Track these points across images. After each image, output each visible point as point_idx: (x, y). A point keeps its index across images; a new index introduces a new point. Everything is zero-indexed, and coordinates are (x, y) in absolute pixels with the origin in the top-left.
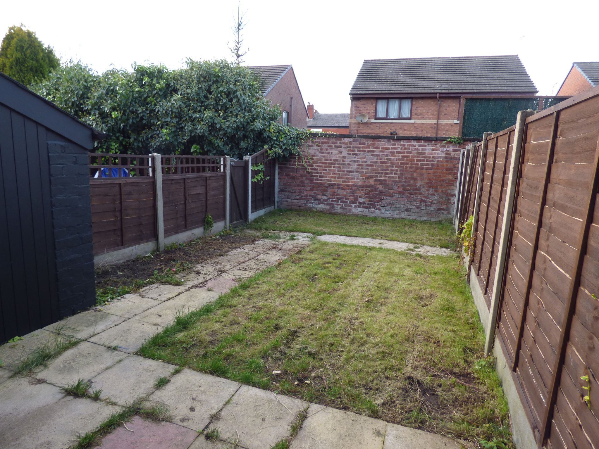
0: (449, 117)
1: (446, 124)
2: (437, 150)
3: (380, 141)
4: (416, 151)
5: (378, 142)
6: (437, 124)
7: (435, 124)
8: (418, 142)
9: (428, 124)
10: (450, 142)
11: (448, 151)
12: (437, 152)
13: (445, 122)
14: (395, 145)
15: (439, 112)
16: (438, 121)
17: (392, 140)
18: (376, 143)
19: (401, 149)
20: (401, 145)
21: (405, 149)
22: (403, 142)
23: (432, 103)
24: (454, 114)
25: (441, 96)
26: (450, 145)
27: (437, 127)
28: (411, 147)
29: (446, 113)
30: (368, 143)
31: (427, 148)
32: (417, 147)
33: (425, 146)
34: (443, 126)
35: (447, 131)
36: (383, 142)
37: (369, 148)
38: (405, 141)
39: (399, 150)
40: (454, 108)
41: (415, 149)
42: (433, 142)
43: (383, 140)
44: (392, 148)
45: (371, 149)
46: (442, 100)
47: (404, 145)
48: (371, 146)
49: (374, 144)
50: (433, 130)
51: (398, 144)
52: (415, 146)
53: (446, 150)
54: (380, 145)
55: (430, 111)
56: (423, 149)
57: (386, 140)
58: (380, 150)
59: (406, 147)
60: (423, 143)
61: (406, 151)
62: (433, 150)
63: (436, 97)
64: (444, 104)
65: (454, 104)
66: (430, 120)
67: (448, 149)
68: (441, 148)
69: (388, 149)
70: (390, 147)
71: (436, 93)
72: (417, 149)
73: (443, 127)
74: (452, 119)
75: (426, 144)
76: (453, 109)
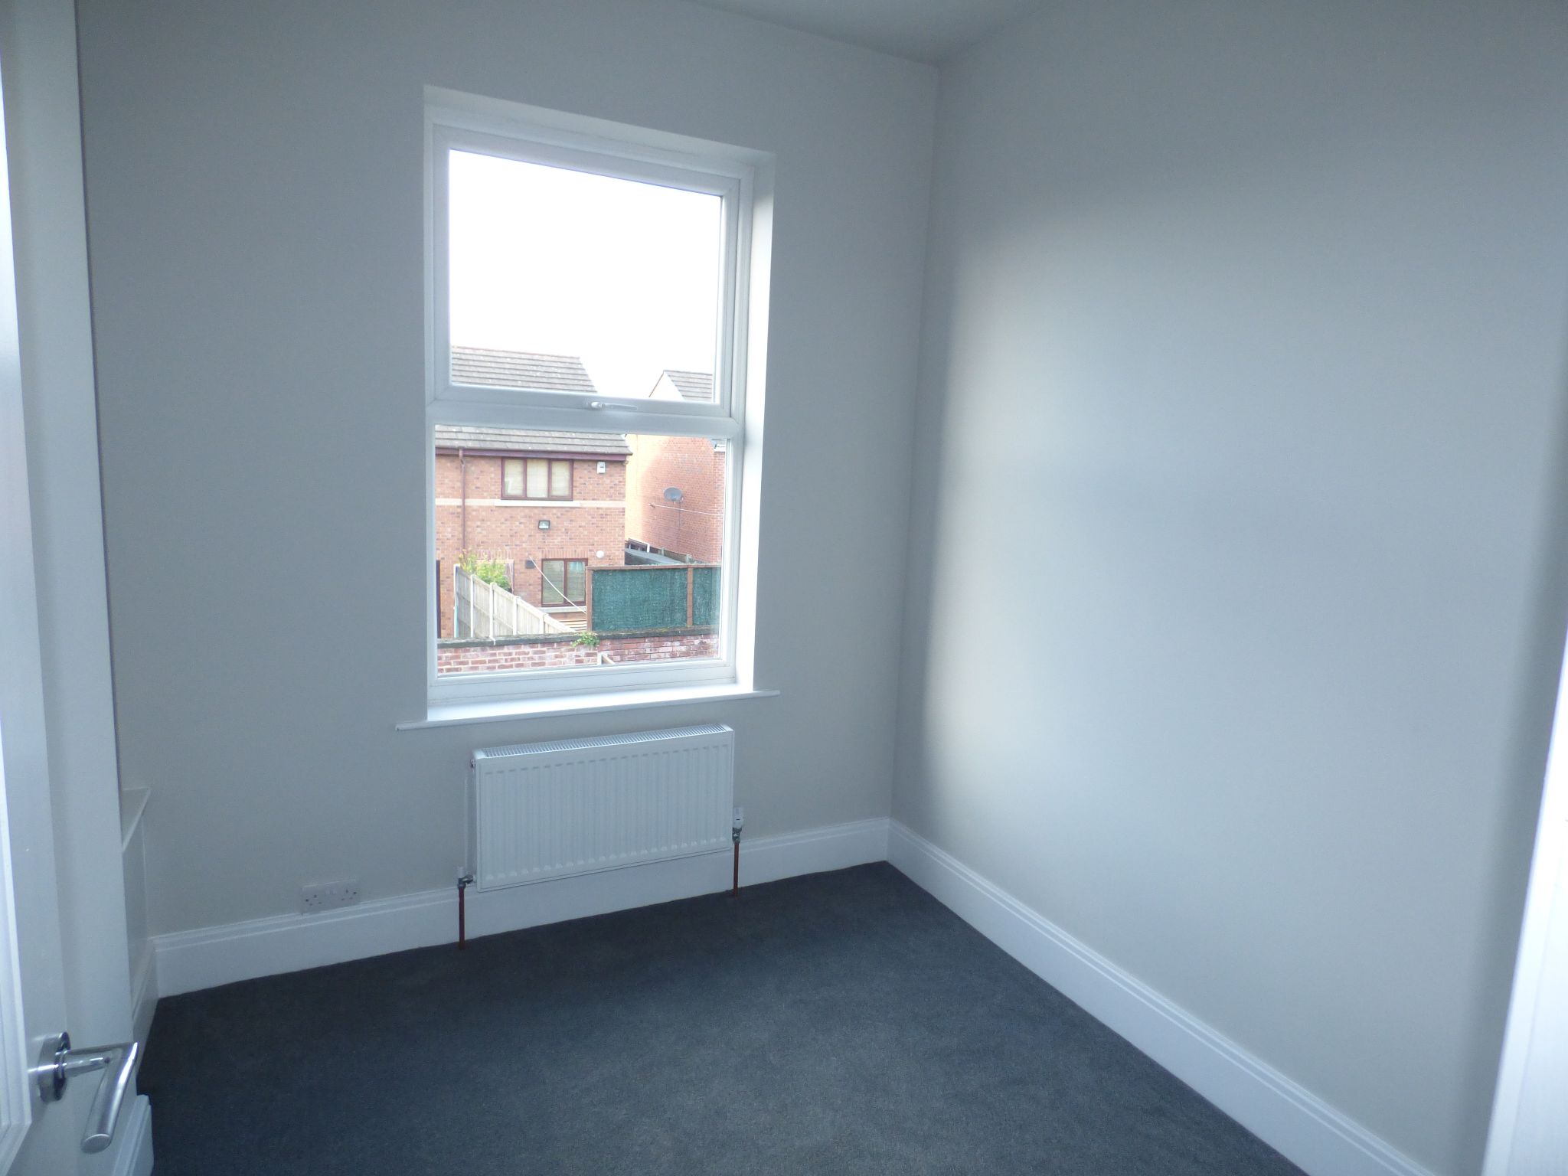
0: (485, 494)
1: (481, 507)
2: (562, 657)
3: (468, 651)
4: (530, 662)
5: (464, 652)
6: (464, 507)
7: (458, 507)
8: (532, 647)
9: (444, 506)
10: (582, 643)
11: (579, 656)
12: (562, 659)
13: (478, 504)
14: (494, 654)
15: (465, 484)
16: (464, 502)
17: (488, 648)
18: (462, 655)
19: (506, 660)
20: (505, 654)
21: (512, 660)
22: (508, 649)
23: (449, 465)
24: (493, 488)
25: (467, 453)
26: (581, 647)
27: (464, 514)
28: (521, 657)
29: (478, 485)
30: (447, 657)
31: (547, 654)
32: (531, 655)
33: (544, 652)
34: (474, 510)
35: (483, 520)
36: (474, 651)
37: (449, 664)
38: (511, 647)
39: (503, 662)
40: (493, 475)
41: (529, 659)
42: (555, 644)
43: (472, 649)
44: (490, 661)
45: (452, 667)
46: (468, 459)
47: (510, 654)
48: (452, 662)
49: (458, 657)
50: (456, 519)
51: (499, 654)
52: (528, 653)
53: (577, 656)
54: (469, 657)
55: (446, 481)
56: (540, 658)
57: (479, 648)
58: (470, 665)
59: (514, 656)
60: (539, 648)
61: (513, 663)
62: (556, 657)
63: (458, 456)
64: (473, 468)
65: (492, 469)
66: (447, 500)
67: (578, 653)
68: (568, 654)
69: (483, 662)
70: (487, 659)
71: (458, 449)
72: (532, 659)
73: (474, 513)
74: (491, 498)
75: (545, 649)
76: (491, 478)
